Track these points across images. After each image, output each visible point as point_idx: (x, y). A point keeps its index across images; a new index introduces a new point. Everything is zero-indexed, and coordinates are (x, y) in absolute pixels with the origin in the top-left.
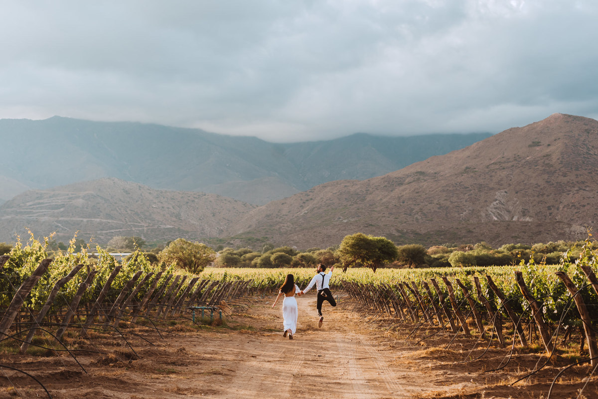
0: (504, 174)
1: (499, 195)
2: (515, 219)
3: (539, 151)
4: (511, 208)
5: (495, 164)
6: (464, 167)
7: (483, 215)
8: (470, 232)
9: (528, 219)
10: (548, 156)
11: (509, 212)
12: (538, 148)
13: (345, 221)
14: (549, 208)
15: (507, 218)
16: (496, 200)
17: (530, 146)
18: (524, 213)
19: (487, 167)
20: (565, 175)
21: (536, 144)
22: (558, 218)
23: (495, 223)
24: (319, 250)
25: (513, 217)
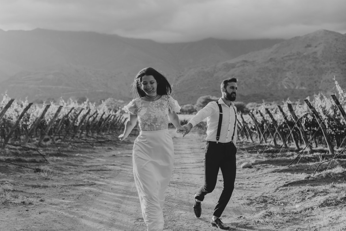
0: (291, 62)
1: (288, 74)
2: (297, 88)
3: (310, 50)
4: (295, 82)
5: (287, 56)
6: (269, 58)
7: (279, 85)
8: (272, 95)
9: (304, 88)
10: (315, 53)
11: (293, 84)
12: (310, 48)
13: (202, 88)
14: (315, 82)
15: (292, 87)
16: (286, 77)
17: (306, 47)
18: (302, 85)
19: (282, 58)
20: (324, 64)
21: (309, 46)
22: (320, 88)
23: (285, 90)
24: (186, 104)
25: (295, 87)
